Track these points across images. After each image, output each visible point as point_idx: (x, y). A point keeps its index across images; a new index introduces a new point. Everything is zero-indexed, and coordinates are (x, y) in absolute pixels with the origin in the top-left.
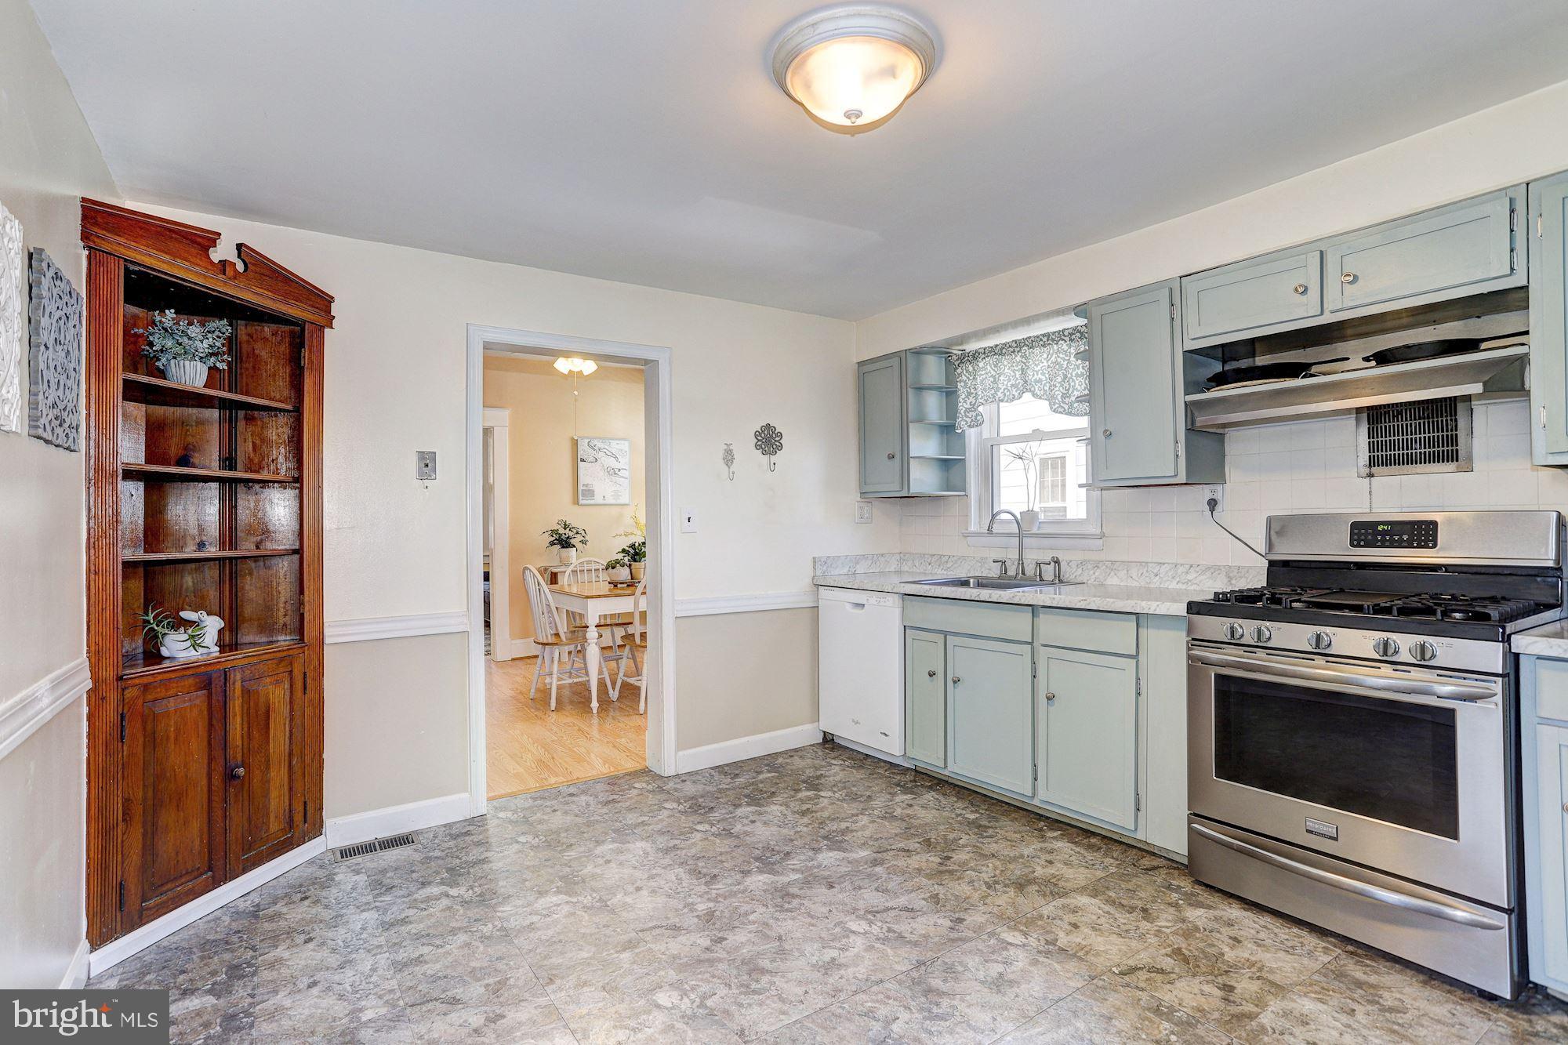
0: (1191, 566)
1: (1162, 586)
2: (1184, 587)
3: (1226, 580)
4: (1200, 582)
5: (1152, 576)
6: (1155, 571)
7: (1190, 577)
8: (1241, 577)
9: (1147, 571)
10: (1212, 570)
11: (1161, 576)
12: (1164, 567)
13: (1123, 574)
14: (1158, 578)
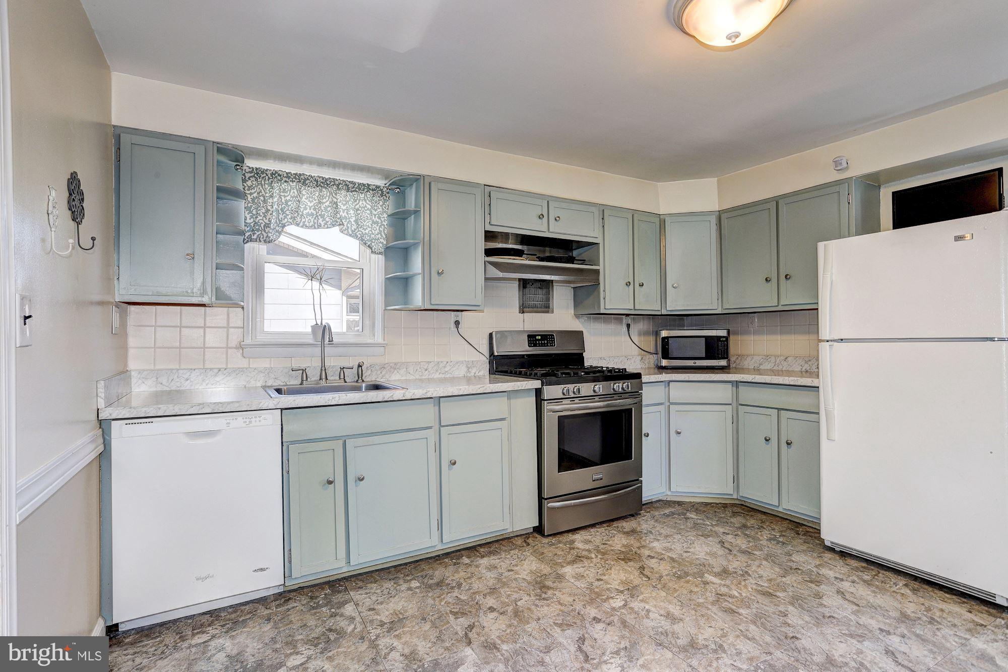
0: (447, 362)
1: (430, 377)
2: (443, 376)
3: (466, 369)
4: (453, 372)
5: (423, 371)
6: (425, 367)
7: (446, 370)
8: (474, 367)
9: (420, 368)
10: (459, 364)
11: (429, 370)
12: (431, 364)
13: (403, 371)
14: (427, 371)
